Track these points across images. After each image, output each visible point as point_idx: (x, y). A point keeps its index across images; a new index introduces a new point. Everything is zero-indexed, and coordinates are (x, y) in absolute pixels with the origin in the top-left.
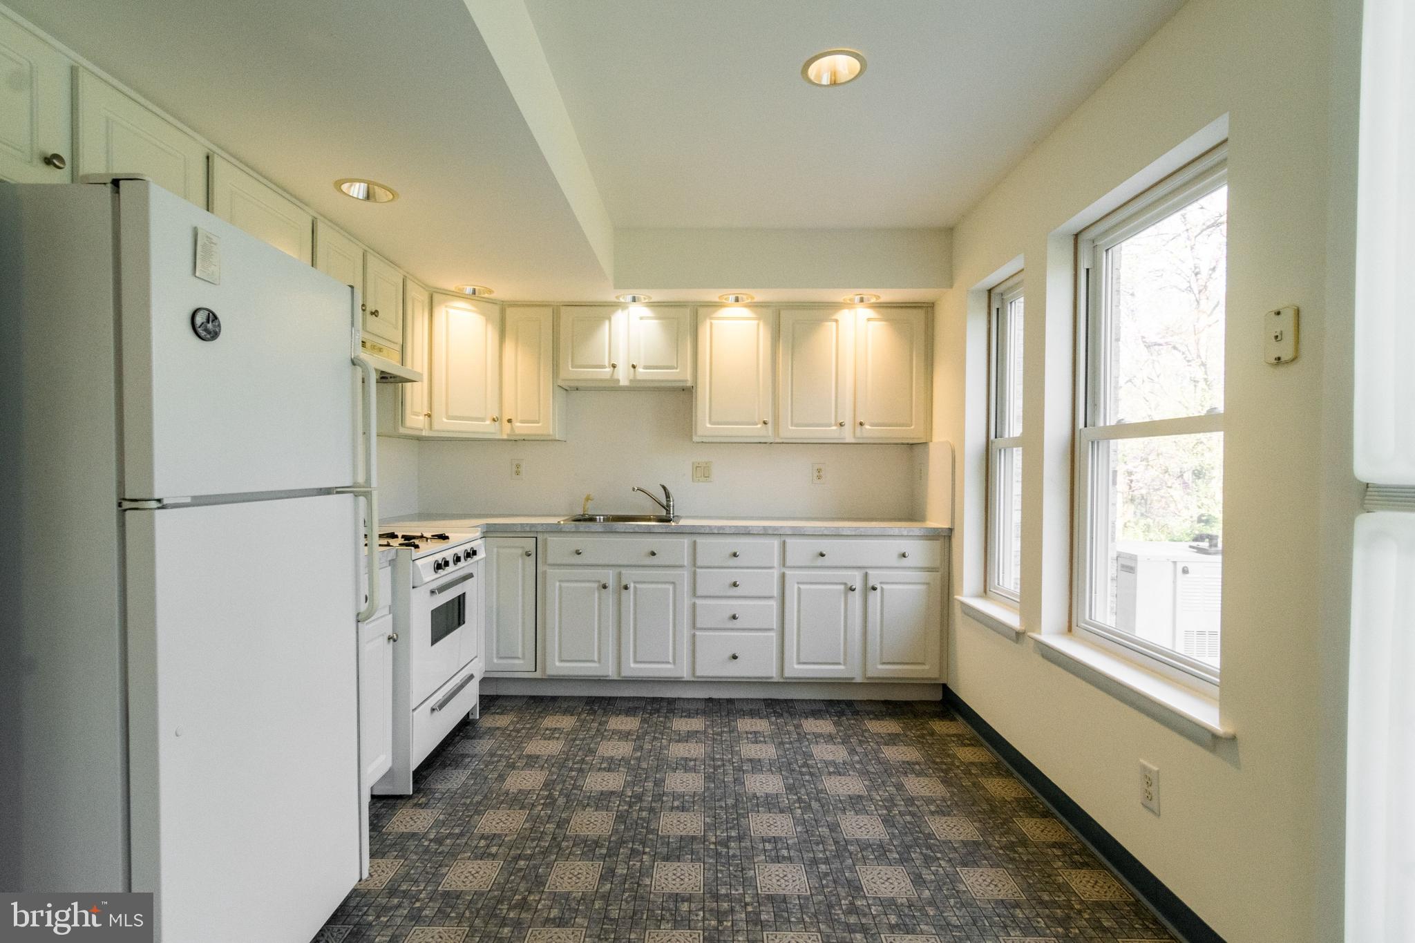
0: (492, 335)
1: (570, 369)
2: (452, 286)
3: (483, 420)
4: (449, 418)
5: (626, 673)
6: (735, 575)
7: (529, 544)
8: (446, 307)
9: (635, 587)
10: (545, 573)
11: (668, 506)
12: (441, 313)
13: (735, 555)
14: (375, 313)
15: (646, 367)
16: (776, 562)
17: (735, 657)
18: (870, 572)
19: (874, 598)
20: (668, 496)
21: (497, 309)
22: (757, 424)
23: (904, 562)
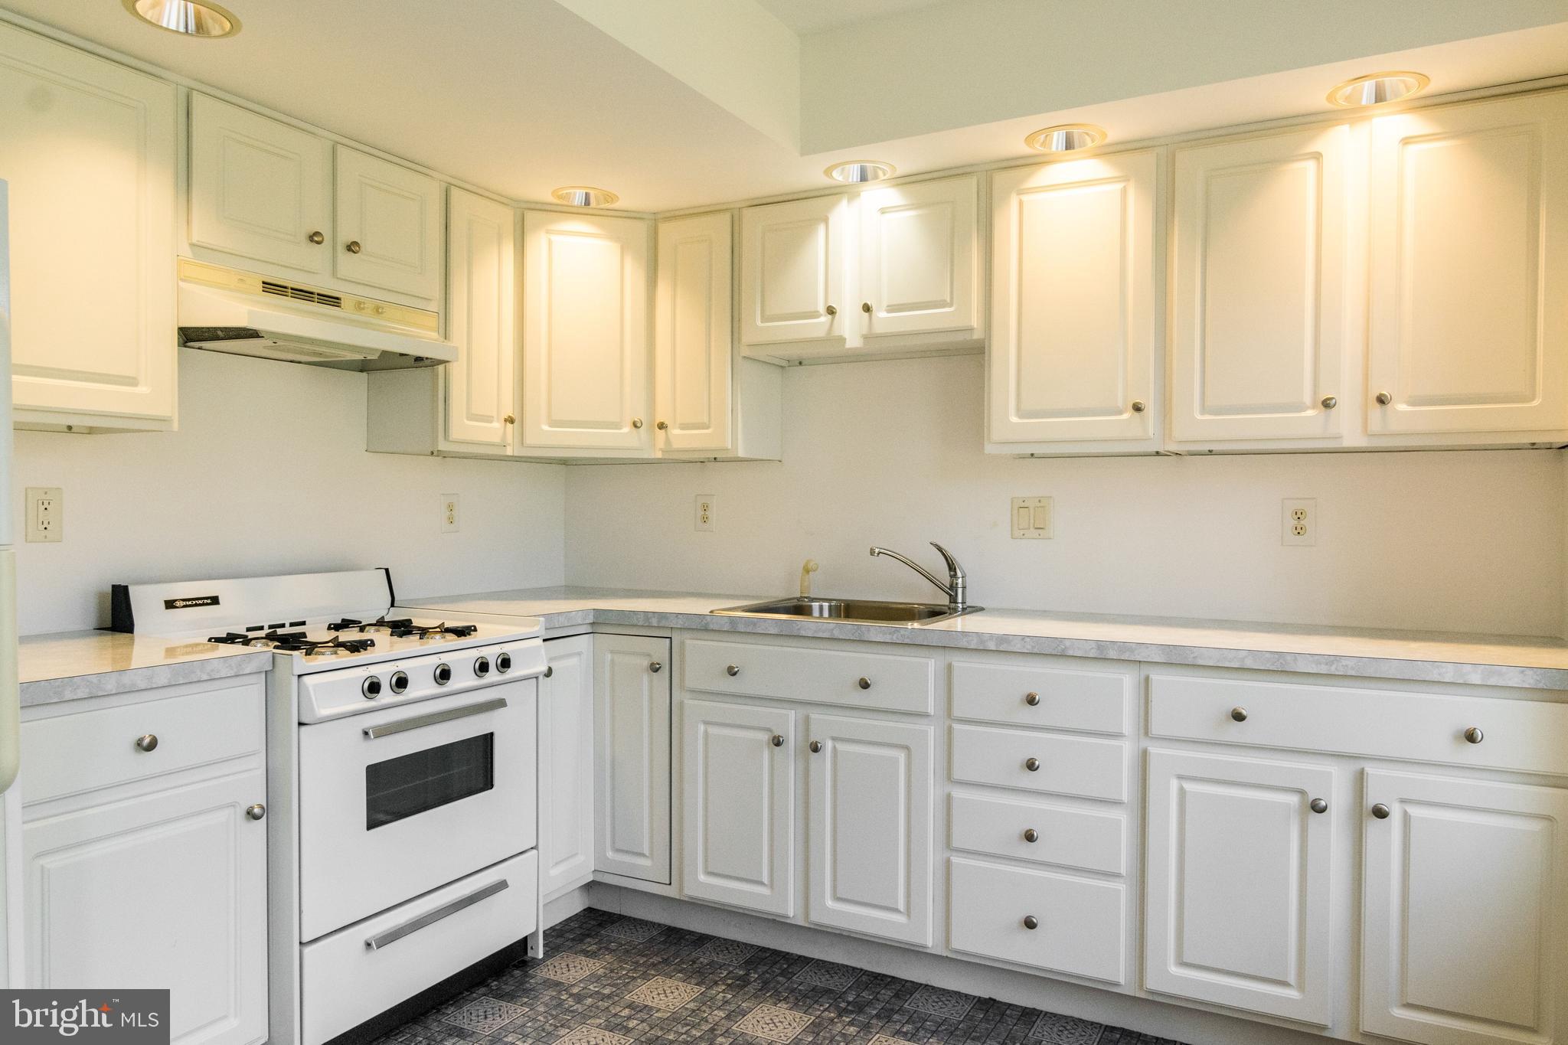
0: (634, 275)
1: (759, 323)
2: (543, 193)
3: (617, 426)
4: (554, 423)
5: (817, 917)
6: (1036, 745)
7: (658, 650)
8: (548, 232)
9: (835, 749)
10: (682, 703)
11: (953, 587)
12: (538, 244)
13: (1031, 701)
14: (352, 247)
15: (892, 308)
16: (1127, 723)
17: (1030, 924)
18: (1371, 769)
19: (1384, 838)
20: (952, 567)
21: (641, 229)
22: (1120, 413)
23: (1471, 754)
